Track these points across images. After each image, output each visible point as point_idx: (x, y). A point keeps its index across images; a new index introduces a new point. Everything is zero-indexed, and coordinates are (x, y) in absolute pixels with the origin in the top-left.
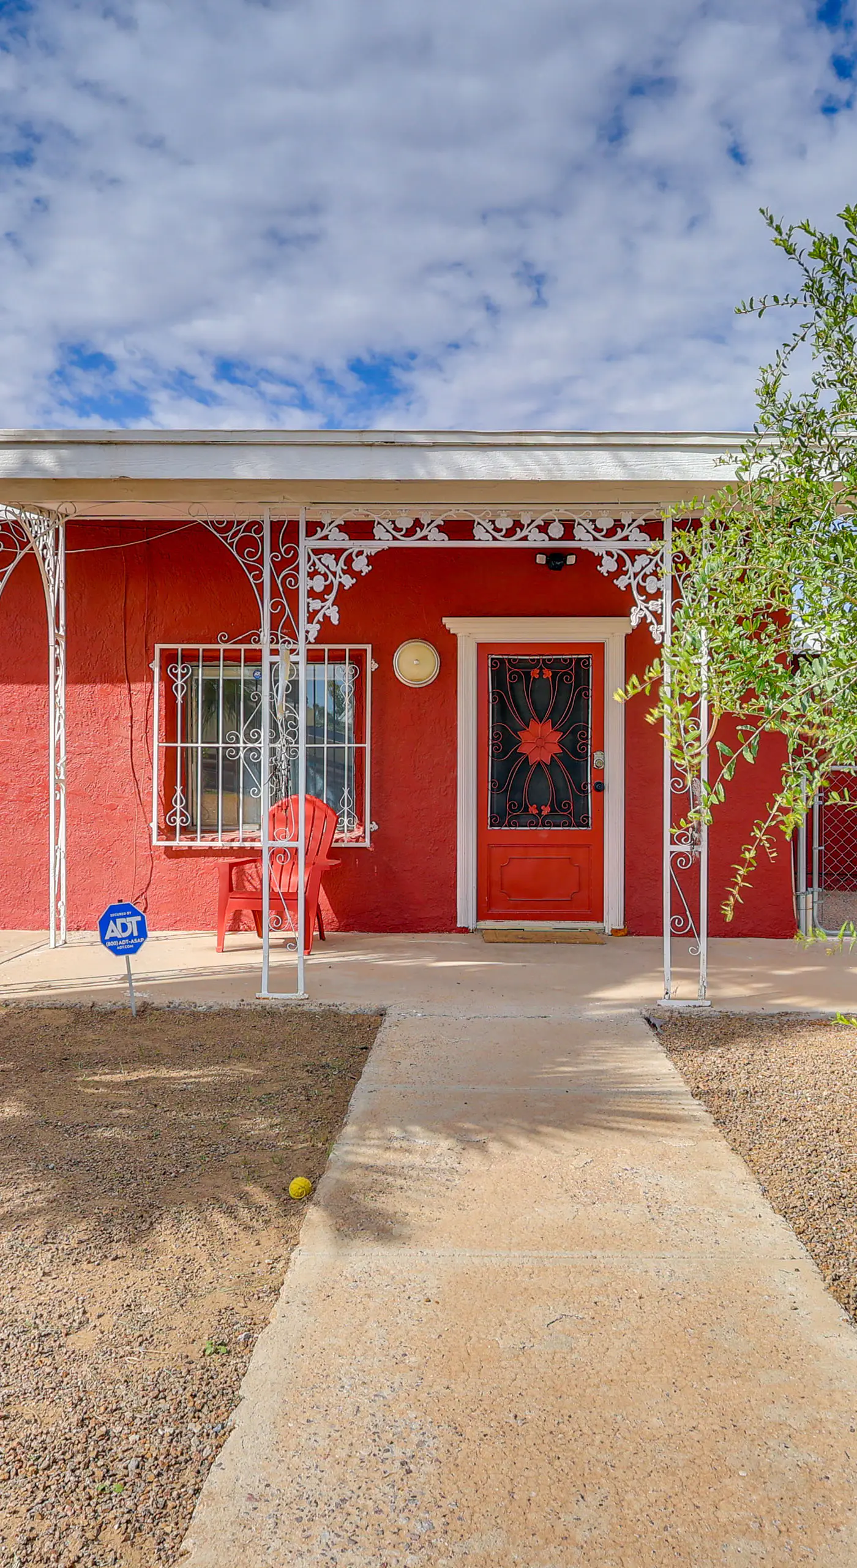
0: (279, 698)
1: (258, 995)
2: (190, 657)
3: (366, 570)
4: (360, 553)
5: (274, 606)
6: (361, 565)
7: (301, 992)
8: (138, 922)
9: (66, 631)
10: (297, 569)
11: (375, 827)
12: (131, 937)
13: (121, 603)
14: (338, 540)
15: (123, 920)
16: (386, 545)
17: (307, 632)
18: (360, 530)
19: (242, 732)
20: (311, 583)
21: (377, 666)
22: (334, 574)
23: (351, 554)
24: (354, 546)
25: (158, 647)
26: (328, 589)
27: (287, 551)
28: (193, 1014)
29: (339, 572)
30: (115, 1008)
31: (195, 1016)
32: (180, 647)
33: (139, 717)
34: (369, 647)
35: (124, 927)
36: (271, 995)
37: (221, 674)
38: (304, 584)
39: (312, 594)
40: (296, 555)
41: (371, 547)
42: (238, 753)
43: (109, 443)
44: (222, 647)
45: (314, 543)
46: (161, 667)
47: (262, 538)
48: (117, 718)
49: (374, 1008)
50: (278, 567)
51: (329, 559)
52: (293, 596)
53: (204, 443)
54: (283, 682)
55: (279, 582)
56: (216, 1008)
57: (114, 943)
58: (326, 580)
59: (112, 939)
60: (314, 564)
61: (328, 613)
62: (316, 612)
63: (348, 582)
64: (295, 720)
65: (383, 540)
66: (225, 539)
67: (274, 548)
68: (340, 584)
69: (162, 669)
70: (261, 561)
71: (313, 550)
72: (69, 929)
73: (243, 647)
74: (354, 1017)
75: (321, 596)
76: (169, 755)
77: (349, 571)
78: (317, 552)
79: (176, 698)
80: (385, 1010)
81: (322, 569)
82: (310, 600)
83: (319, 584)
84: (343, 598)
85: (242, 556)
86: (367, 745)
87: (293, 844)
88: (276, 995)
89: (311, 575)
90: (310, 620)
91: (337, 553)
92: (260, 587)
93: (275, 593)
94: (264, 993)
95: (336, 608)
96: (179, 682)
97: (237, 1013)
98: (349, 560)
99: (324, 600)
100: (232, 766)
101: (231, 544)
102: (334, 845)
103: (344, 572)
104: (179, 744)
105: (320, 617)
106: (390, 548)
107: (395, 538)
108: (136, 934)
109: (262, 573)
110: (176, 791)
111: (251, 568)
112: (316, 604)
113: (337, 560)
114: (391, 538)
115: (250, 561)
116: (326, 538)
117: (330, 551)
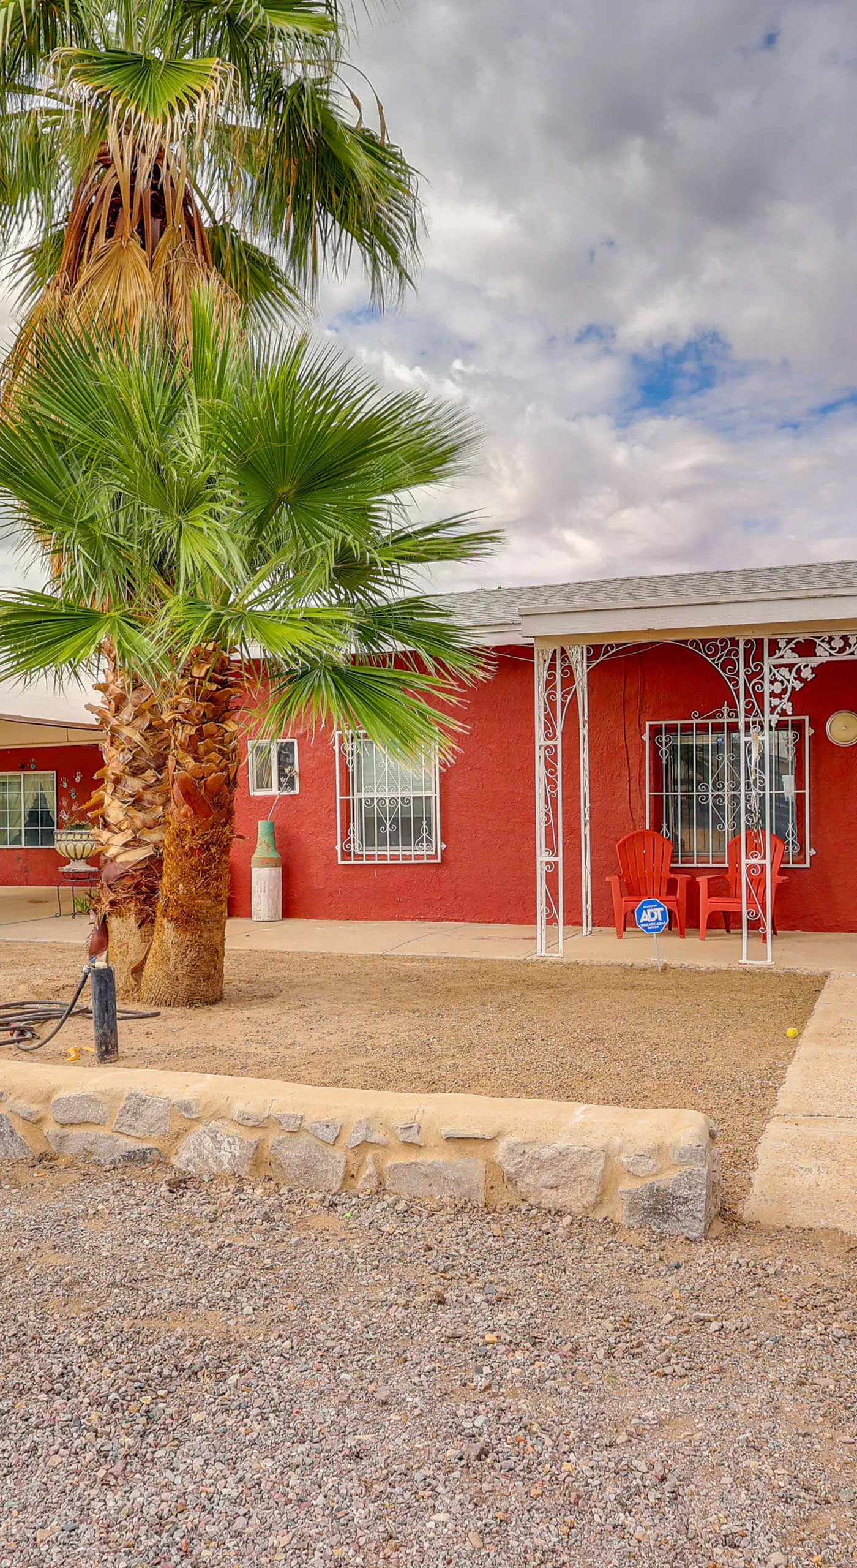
0: (752, 766)
1: (740, 961)
2: (671, 729)
3: (810, 677)
4: (806, 666)
5: (747, 704)
6: (807, 674)
7: (769, 960)
8: (661, 912)
9: (588, 717)
10: (762, 678)
11: (813, 852)
12: (657, 921)
13: (621, 693)
14: (791, 657)
15: (652, 910)
16: (824, 660)
17: (770, 721)
18: (806, 649)
19: (711, 783)
20: (772, 688)
21: (813, 731)
22: (788, 681)
23: (800, 667)
24: (802, 661)
25: (648, 724)
26: (784, 691)
27: (756, 667)
28: (697, 972)
29: (792, 679)
30: (645, 967)
31: (699, 973)
32: (663, 723)
33: (635, 773)
34: (806, 718)
35: (653, 915)
36: (749, 962)
37: (695, 740)
38: (767, 688)
39: (773, 694)
40: (762, 669)
41: (814, 662)
42: (707, 799)
43: (641, 608)
44: (694, 722)
45: (774, 660)
46: (650, 739)
47: (738, 660)
48: (619, 775)
49: (821, 972)
50: (750, 678)
51: (784, 671)
52: (760, 697)
53: (702, 604)
54: (755, 755)
55: (750, 688)
56: (712, 969)
57: (646, 925)
58: (783, 685)
59: (645, 922)
60: (774, 675)
61: (784, 707)
62: (776, 707)
63: (798, 685)
64: (763, 780)
65: (823, 655)
66: (713, 661)
67: (747, 665)
68: (793, 688)
69: (651, 739)
70: (737, 674)
71: (774, 666)
72: (594, 925)
73: (710, 721)
74: (807, 977)
75: (779, 696)
76: (657, 802)
77: (799, 678)
78: (775, 666)
79: (662, 760)
80: (829, 973)
81: (780, 678)
82: (772, 699)
83: (778, 688)
84: (795, 697)
85: (725, 672)
86: (807, 791)
87: (763, 862)
88: (752, 962)
89: (772, 682)
90: (772, 713)
91: (790, 667)
92: (737, 692)
93: (747, 695)
94: (744, 960)
95: (790, 704)
96: (664, 749)
97: (727, 972)
98: (799, 671)
99: (781, 699)
100: (703, 809)
101: (717, 665)
102: (782, 866)
103: (795, 679)
104: (664, 793)
105: (778, 710)
106: (827, 662)
107: (831, 655)
108: (660, 919)
109: (738, 682)
110: (662, 827)
111: (731, 680)
112: (776, 701)
113: (790, 671)
114: (828, 654)
115: (731, 675)
116: (782, 657)
117: (785, 666)
